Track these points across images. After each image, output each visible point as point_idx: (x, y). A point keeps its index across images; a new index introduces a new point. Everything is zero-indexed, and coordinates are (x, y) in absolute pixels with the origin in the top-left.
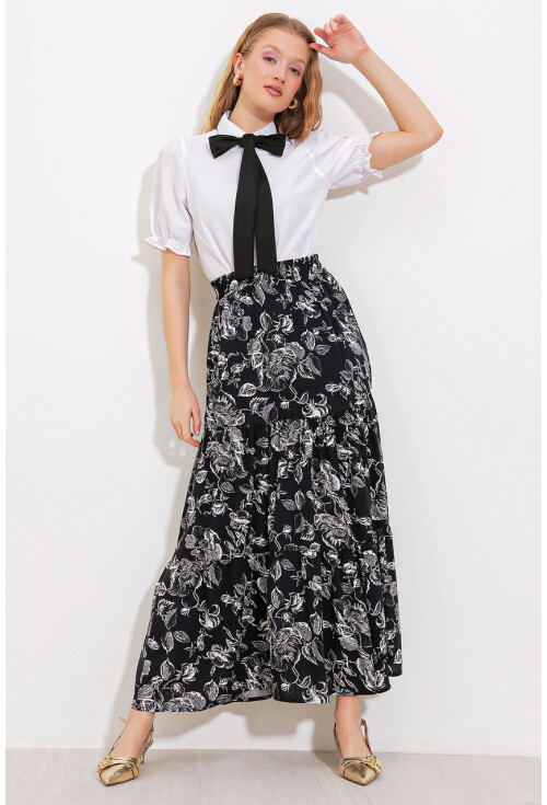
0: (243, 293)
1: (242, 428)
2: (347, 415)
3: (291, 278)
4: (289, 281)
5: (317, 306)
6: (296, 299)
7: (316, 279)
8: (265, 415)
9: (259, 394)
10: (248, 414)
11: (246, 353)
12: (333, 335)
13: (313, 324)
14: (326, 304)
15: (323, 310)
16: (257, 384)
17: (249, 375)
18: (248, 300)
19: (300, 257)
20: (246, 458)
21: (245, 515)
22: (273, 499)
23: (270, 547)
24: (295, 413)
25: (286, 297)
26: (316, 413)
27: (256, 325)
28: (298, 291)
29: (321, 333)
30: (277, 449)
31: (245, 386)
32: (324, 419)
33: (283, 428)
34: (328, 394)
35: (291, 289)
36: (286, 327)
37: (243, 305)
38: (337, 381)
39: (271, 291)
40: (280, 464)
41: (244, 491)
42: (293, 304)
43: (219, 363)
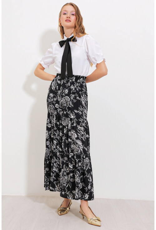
0: (59, 80)
1: (56, 116)
2: (81, 119)
4: (71, 80)
5: (75, 89)
6: (71, 85)
8: (61, 113)
9: (59, 108)
10: (57, 112)
11: (57, 96)
12: (78, 97)
13: (74, 93)
14: (79, 89)
15: (77, 90)
16: (59, 105)
17: (57, 102)
18: (59, 82)
20: (56, 124)
21: (55, 140)
22: (63, 139)
23: (62, 152)
24: (67, 116)
25: (68, 84)
26: (72, 117)
27: (59, 89)
29: (75, 96)
30: (64, 125)
31: (57, 105)
32: (74, 119)
33: (65, 119)
34: (75, 113)
35: (70, 83)
36: (66, 92)
37: (57, 83)
38: (78, 110)
39: (65, 82)
40: (64, 129)
41: (55, 133)
42: (70, 87)
43: (51, 96)
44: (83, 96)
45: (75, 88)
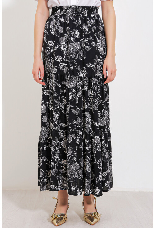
0: (61, 16)
1: (55, 74)
2: (94, 79)
3: (83, 14)
4: (82, 15)
5: (90, 29)
6: (82, 24)
7: (94, 17)
8: (65, 71)
9: (63, 62)
10: (58, 69)
11: (59, 43)
12: (94, 43)
13: (87, 36)
14: (94, 29)
15: (92, 31)
16: (63, 57)
17: (60, 52)
18: (62, 20)
19: (89, 6)
20: (57, 87)
21: (57, 112)
22: (68, 108)
23: (66, 128)
24: (75, 73)
25: (78, 22)
26: (82, 75)
27: (65, 32)
28: (84, 20)
29: (89, 41)
30: (68, 87)
31: (58, 56)
32: (84, 78)
33: (70, 78)
34: (87, 68)
35: (81, 19)
36: (76, 35)
37: (60, 21)
38: (92, 63)
39: (72, 18)
40: (70, 94)
41: (56, 102)
42: (80, 26)
43: (50, 45)
44: (101, 38)
45: (89, 27)
